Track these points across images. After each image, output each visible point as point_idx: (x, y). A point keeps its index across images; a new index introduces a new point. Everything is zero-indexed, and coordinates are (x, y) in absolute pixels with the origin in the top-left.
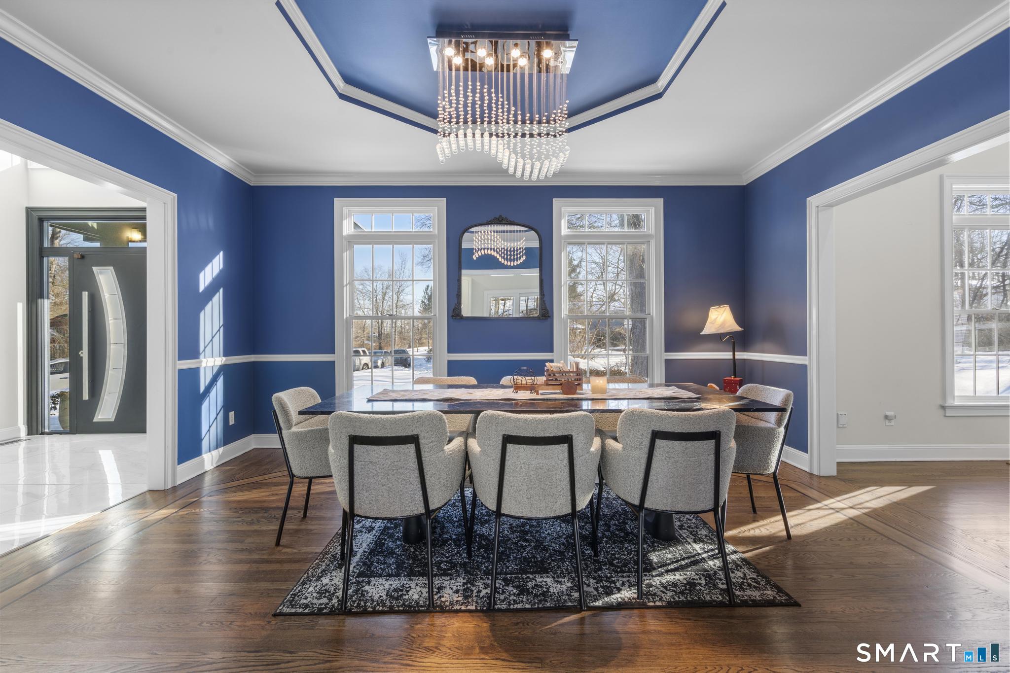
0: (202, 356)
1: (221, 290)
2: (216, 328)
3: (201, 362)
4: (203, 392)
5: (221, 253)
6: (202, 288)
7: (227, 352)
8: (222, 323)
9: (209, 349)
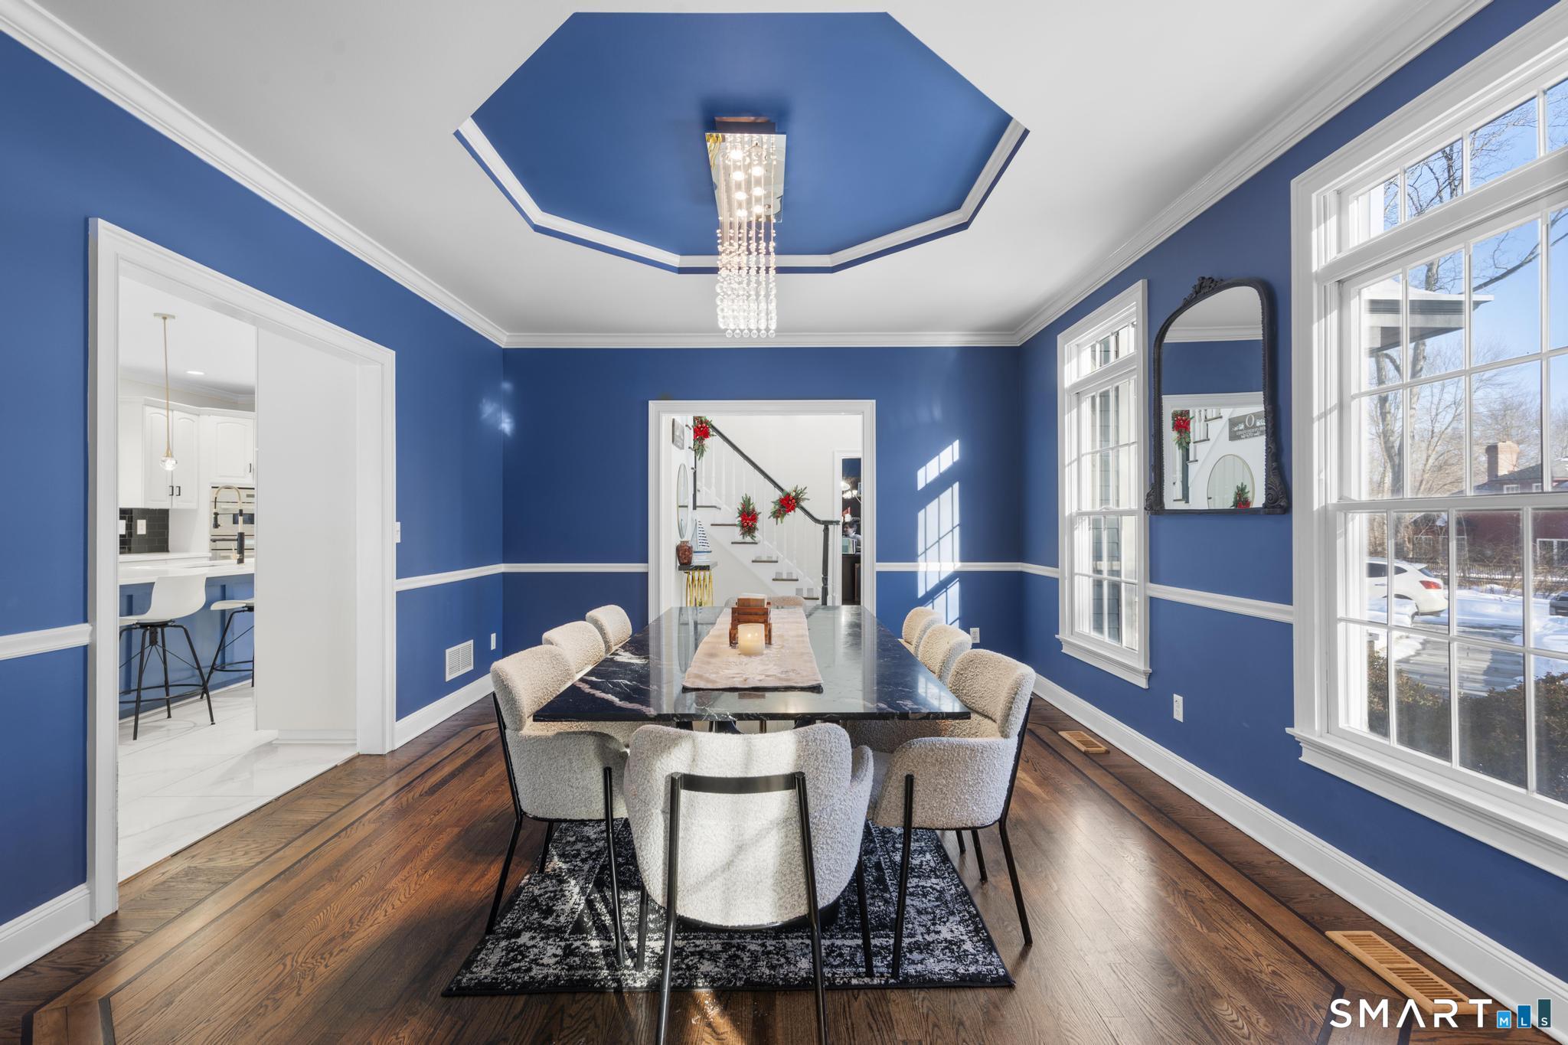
0: (921, 559)
1: (956, 486)
2: (946, 526)
3: (918, 566)
4: (922, 597)
5: (956, 444)
6: (921, 485)
7: (965, 557)
8: (957, 521)
9: (931, 553)
